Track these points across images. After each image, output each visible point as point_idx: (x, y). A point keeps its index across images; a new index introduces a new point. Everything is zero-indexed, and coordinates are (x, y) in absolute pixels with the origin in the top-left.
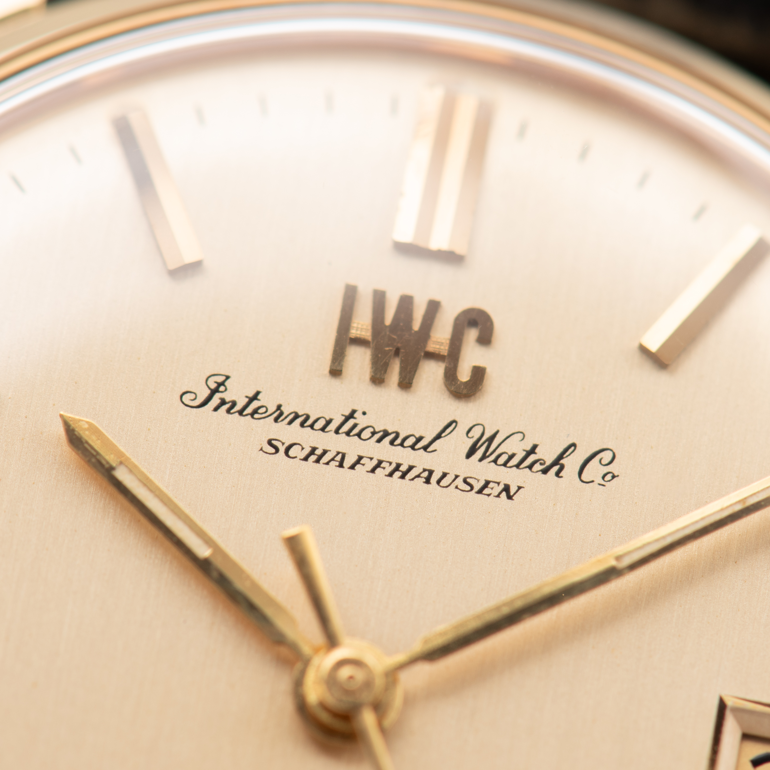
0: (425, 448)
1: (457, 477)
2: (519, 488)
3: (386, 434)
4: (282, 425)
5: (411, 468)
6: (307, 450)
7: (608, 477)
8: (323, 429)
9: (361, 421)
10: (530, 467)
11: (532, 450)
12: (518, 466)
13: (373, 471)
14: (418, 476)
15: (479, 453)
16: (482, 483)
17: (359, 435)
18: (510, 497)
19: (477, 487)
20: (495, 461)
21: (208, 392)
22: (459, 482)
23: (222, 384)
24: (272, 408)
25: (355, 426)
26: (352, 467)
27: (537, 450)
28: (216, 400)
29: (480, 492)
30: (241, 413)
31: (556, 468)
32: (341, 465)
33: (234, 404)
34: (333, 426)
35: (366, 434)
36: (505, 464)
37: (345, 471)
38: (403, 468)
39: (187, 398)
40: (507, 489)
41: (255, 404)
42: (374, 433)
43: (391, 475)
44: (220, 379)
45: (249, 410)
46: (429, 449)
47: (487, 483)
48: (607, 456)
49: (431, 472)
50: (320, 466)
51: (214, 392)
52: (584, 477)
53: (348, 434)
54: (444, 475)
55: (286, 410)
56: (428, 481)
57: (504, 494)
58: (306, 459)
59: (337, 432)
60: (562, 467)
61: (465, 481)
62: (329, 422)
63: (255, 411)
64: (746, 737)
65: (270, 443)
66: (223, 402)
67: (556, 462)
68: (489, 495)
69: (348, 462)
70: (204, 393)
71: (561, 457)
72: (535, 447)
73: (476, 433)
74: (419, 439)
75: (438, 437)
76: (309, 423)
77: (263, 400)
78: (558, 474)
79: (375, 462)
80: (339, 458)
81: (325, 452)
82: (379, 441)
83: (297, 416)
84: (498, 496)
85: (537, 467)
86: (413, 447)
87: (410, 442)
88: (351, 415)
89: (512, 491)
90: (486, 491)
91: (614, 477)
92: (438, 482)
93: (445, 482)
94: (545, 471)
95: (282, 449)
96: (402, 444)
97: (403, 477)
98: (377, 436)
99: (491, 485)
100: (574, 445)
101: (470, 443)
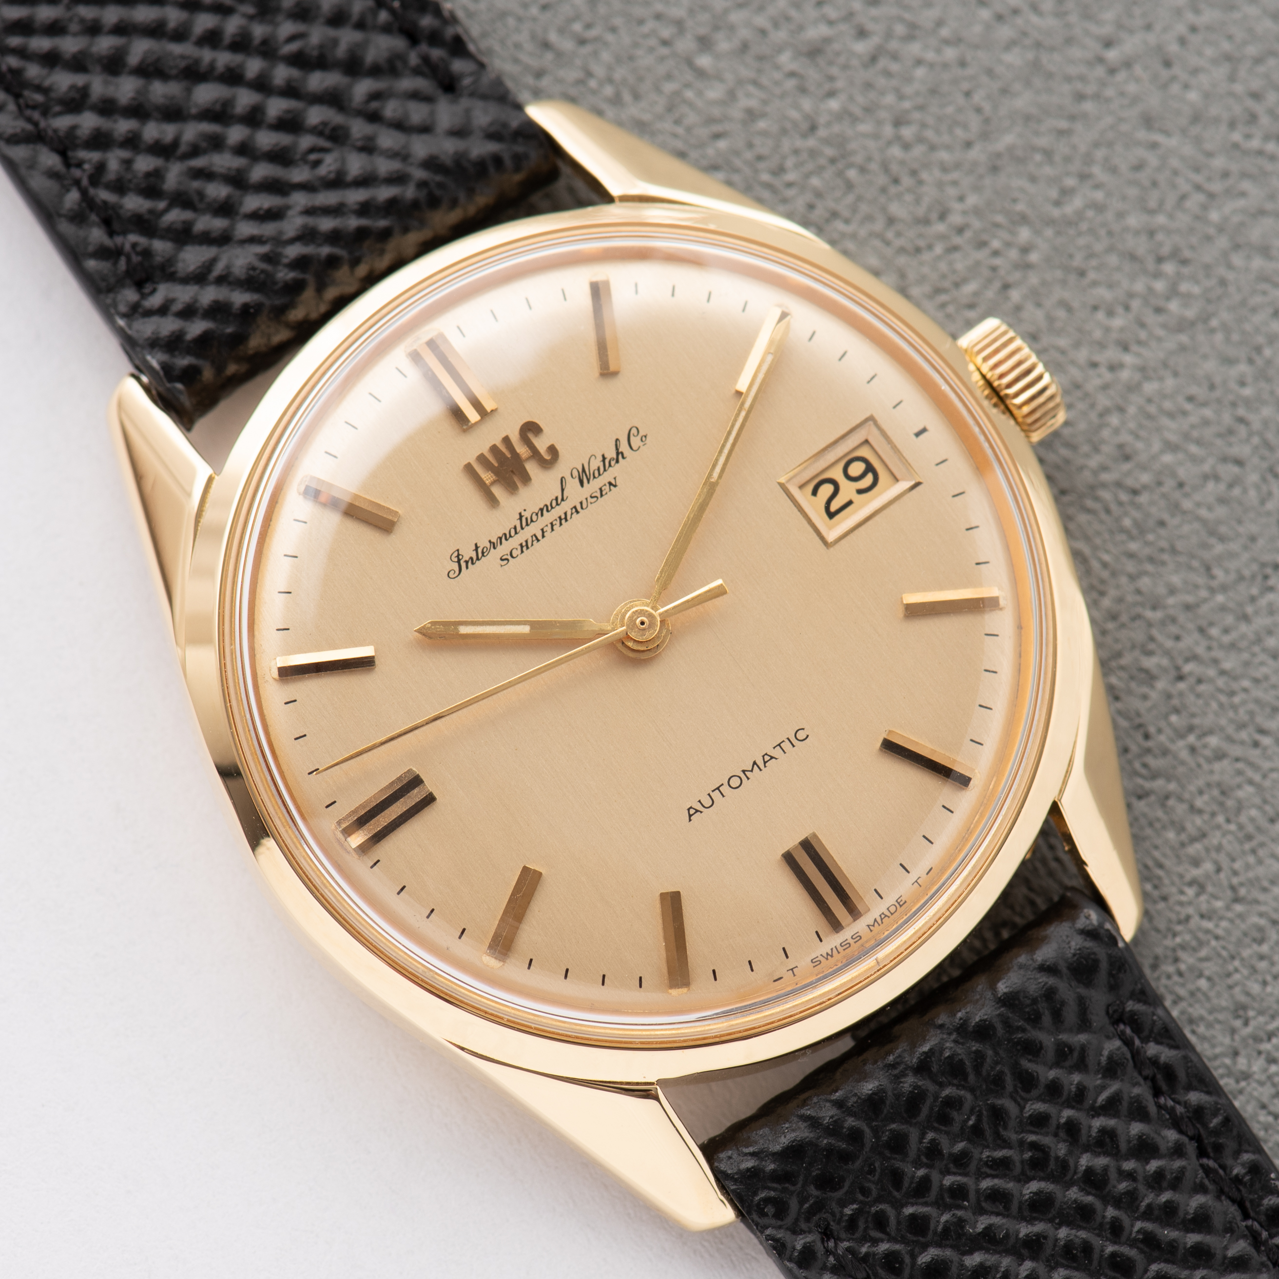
0: (563, 500)
1: (587, 499)
2: (615, 478)
3: (542, 510)
4: (499, 547)
5: (566, 514)
6: (519, 548)
7: (644, 439)
8: (516, 533)
9: (527, 514)
10: (610, 465)
11: (604, 458)
12: (605, 470)
13: (553, 530)
14: (572, 514)
15: (585, 481)
16: (599, 492)
17: (532, 521)
18: (615, 486)
19: (598, 494)
20: (594, 477)
21: (457, 564)
22: (590, 500)
23: (459, 555)
24: (488, 545)
25: (527, 519)
26: (543, 536)
27: (606, 456)
28: (463, 565)
29: (602, 495)
30: (478, 559)
31: (620, 456)
32: (538, 540)
33: (471, 558)
34: (519, 528)
35: (534, 518)
36: (599, 475)
37: (542, 541)
38: (563, 517)
39: (451, 575)
40: (610, 484)
41: (480, 550)
42: (537, 514)
43: (561, 524)
44: (456, 554)
45: (480, 555)
46: (565, 498)
47: (601, 490)
48: (634, 431)
49: (575, 507)
50: (531, 549)
51: (459, 561)
52: (634, 448)
53: (527, 525)
54: (581, 503)
55: (494, 540)
56: (577, 512)
57: (612, 487)
58: (522, 552)
59: (522, 528)
60: (622, 453)
61: (592, 497)
62: (515, 528)
63: (483, 553)
64: (801, 487)
65: (502, 560)
66: (467, 562)
67: (618, 454)
68: (606, 493)
69: (540, 536)
70: (455, 566)
71: (617, 449)
72: (603, 456)
73: (575, 473)
74: (557, 499)
75: (563, 490)
76: (508, 536)
77: (481, 546)
78: (623, 457)
79: (550, 526)
80: (534, 538)
81: (526, 542)
82: (542, 515)
83: (501, 538)
84: (610, 490)
85: (613, 463)
86: (557, 504)
87: (554, 503)
88: (521, 516)
89: (613, 482)
90: (604, 493)
91: (645, 436)
92: (582, 508)
93: (584, 506)
94: (617, 461)
95: (509, 557)
96: (552, 508)
97: (566, 520)
98: (539, 514)
99: (603, 489)
100: (617, 440)
101: (577, 480)
